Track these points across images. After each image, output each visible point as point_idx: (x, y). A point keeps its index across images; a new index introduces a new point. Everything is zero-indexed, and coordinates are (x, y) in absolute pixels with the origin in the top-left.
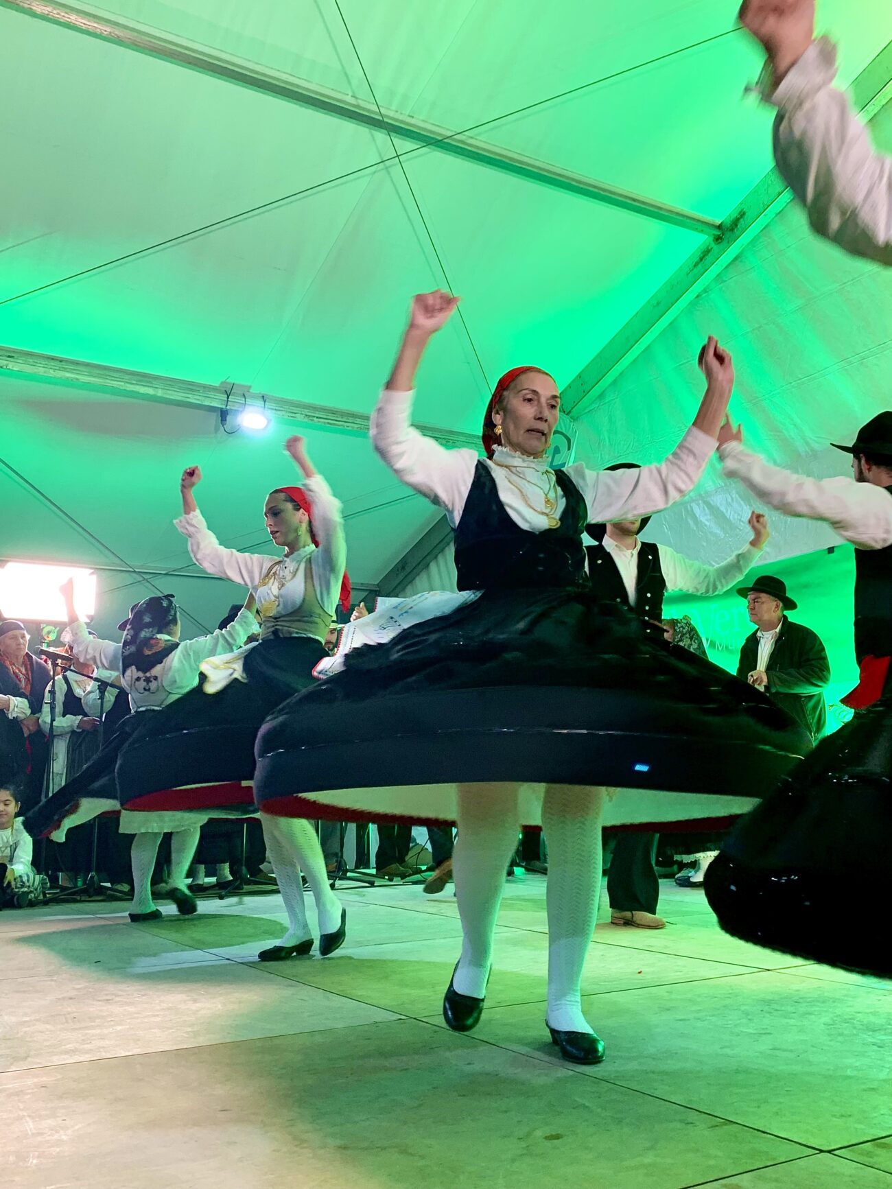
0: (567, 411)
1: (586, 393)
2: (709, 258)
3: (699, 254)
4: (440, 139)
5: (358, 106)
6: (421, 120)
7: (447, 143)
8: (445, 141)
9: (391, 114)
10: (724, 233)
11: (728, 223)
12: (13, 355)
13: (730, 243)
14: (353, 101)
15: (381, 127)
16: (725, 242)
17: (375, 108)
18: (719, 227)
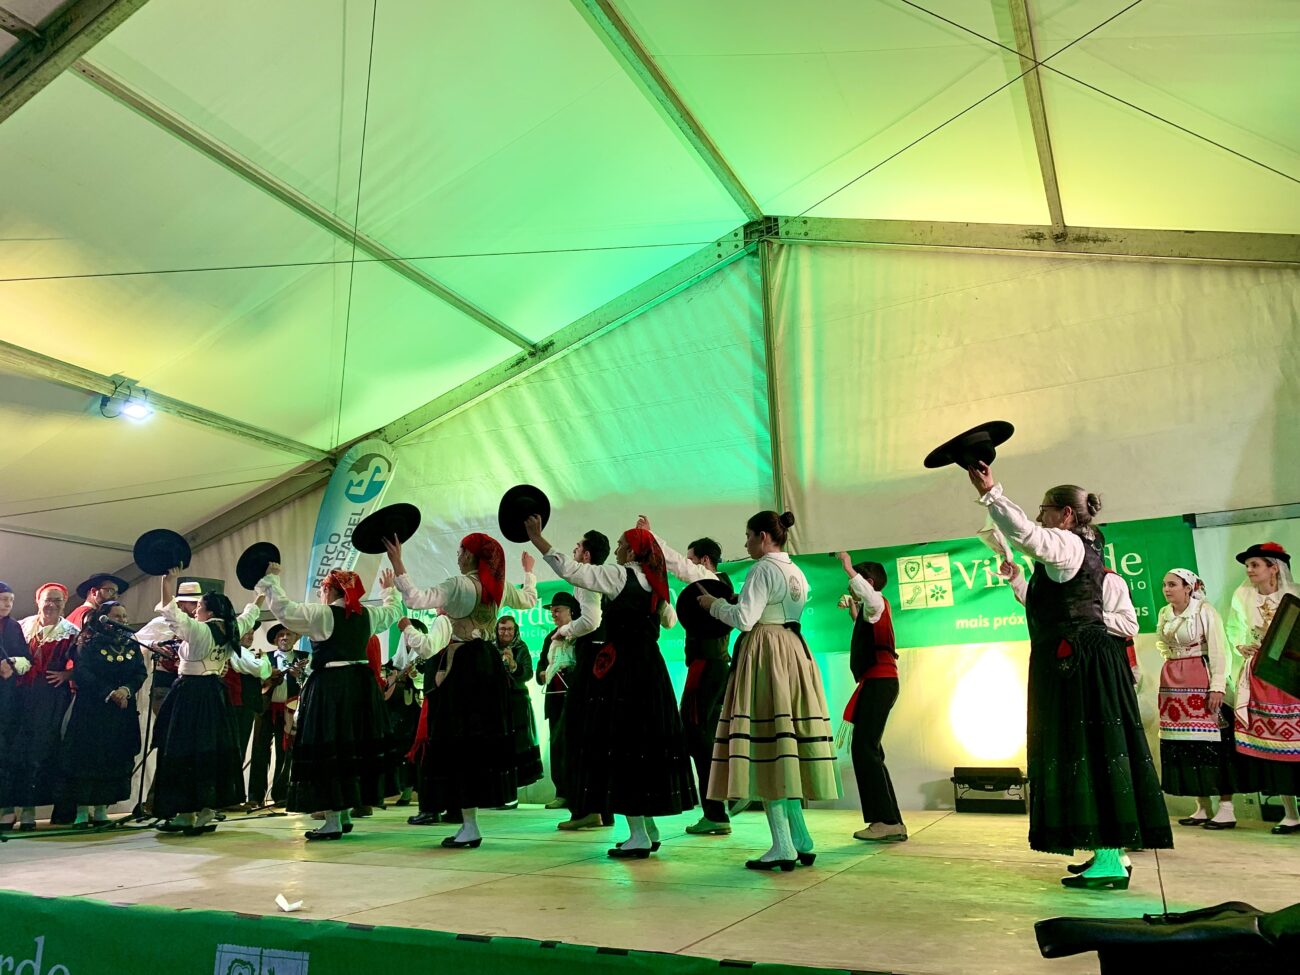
0: (390, 441)
1: (408, 432)
2: (523, 364)
3: (516, 358)
5: (335, 221)
10: (539, 351)
11: (541, 345)
13: (541, 360)
15: (345, 238)
16: (537, 357)
18: (534, 346)
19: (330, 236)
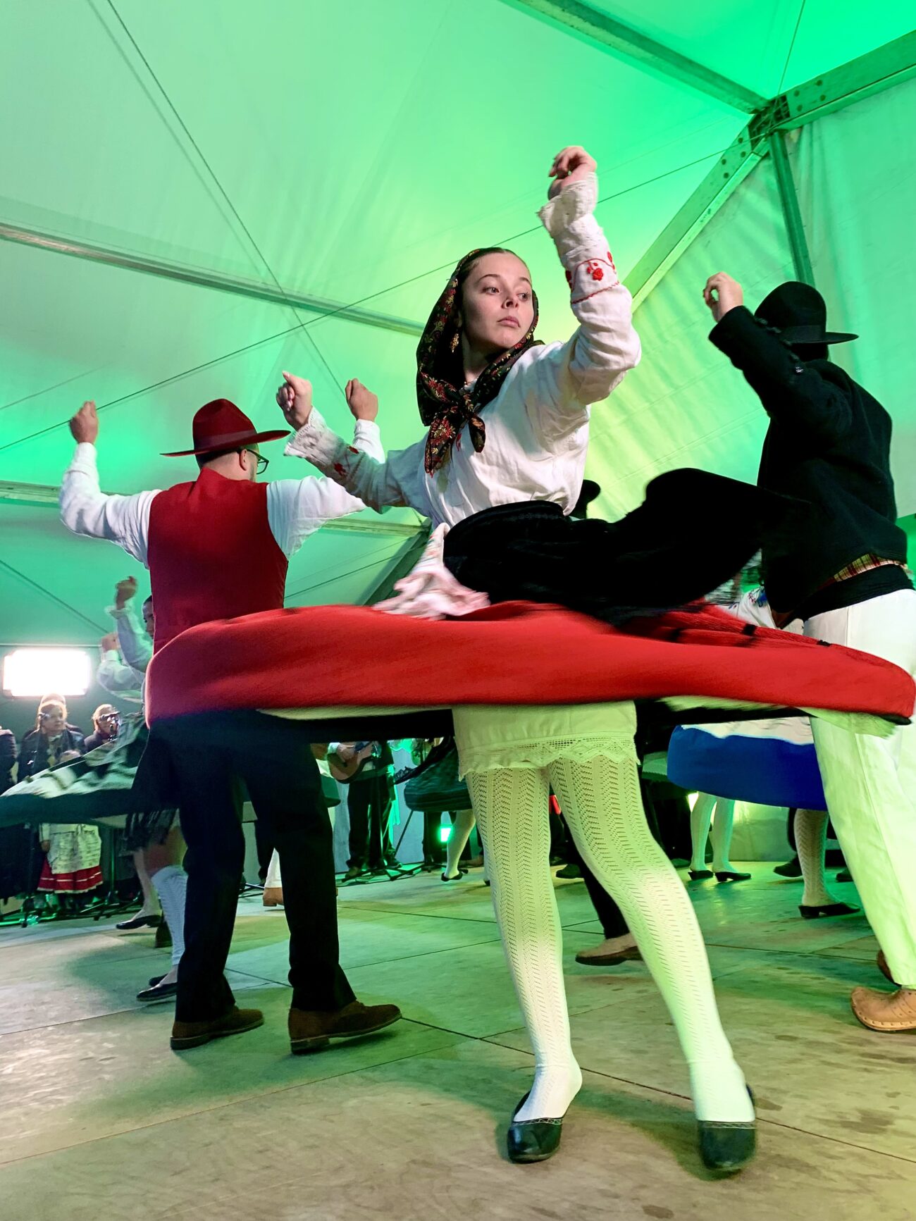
4: (335, 310)
5: (267, 290)
6: (318, 296)
7: (341, 313)
8: (341, 311)
9: (295, 294)
12: (11, 487)
14: (263, 286)
15: (286, 304)
17: (279, 290)
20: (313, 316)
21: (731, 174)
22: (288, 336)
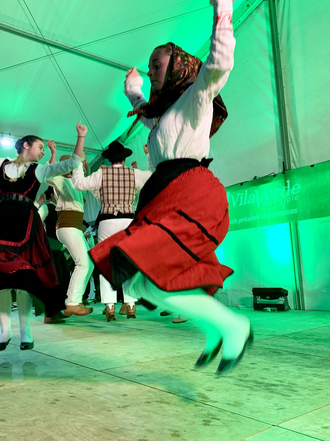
4: (69, 49)
5: (37, 37)
6: (60, 42)
14: (35, 34)
15: (45, 44)
17: (42, 37)
19: (40, 45)
20: (57, 50)
21: (250, 5)
22: (45, 59)
